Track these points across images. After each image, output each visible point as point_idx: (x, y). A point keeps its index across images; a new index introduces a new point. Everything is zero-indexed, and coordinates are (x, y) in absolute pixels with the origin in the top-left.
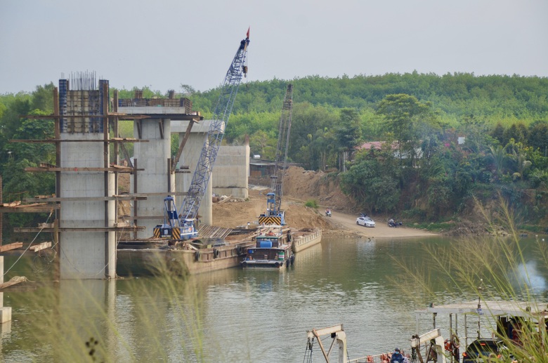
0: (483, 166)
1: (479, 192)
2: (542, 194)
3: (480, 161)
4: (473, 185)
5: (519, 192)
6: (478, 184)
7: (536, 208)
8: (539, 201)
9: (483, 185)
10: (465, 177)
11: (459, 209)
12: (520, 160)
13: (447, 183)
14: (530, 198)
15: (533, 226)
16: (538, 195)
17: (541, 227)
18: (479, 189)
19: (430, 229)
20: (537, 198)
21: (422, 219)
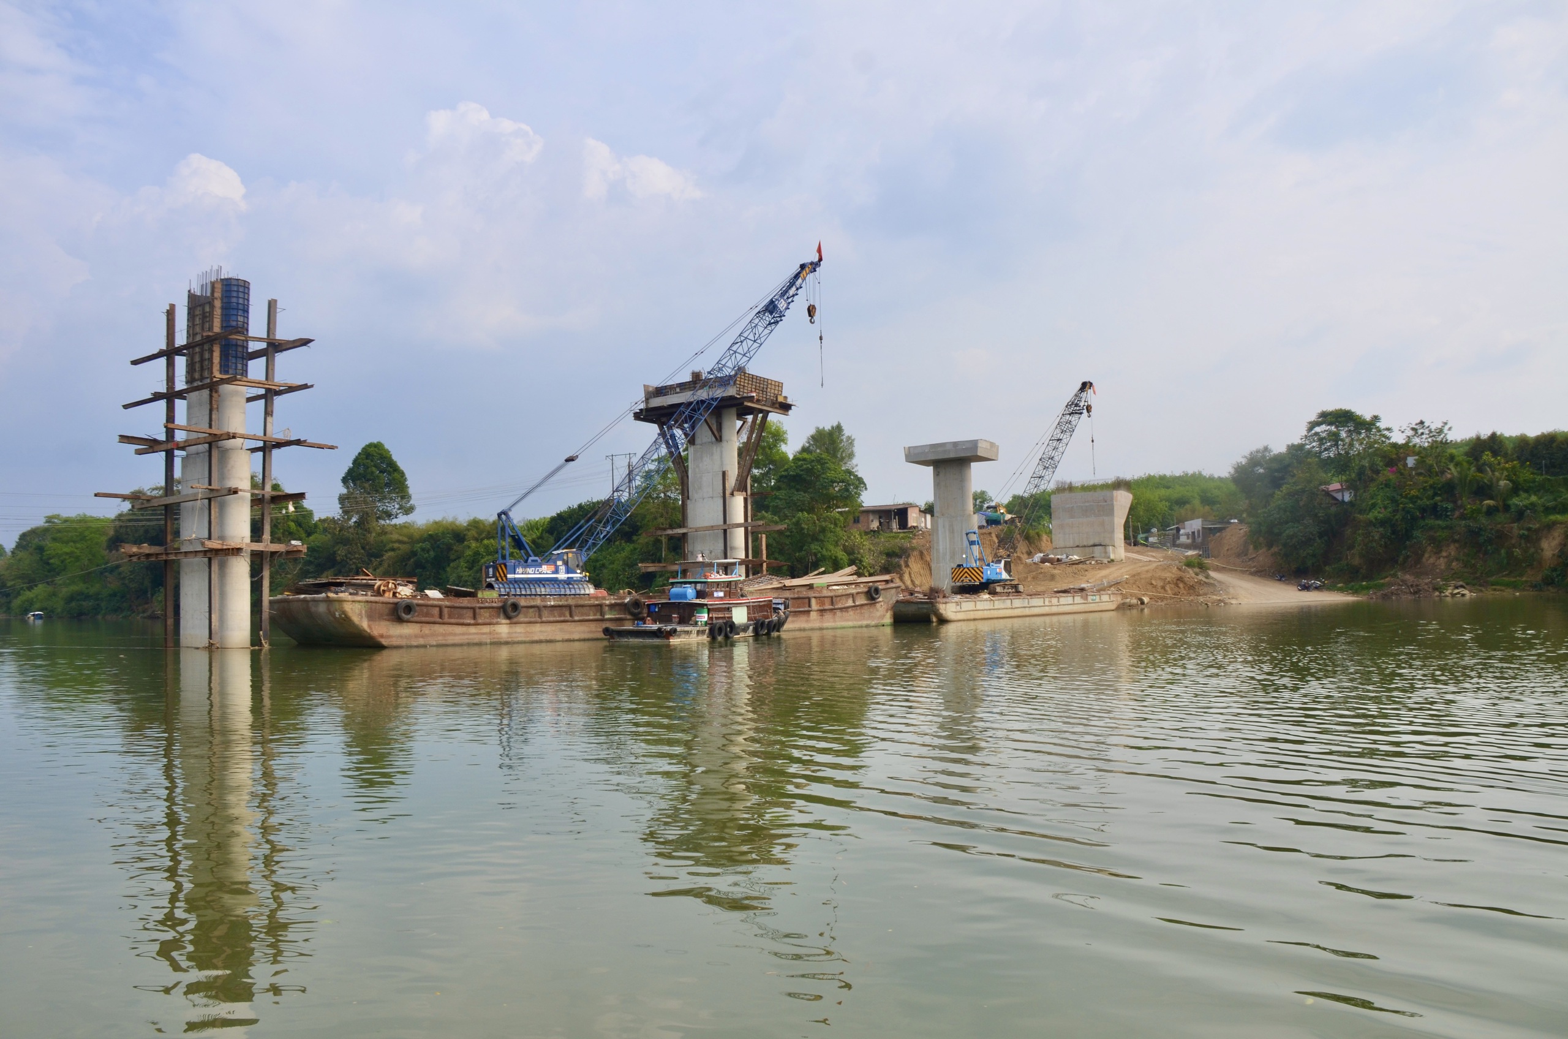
0: (1440, 495)
1: (1431, 533)
2: (1529, 529)
3: (1435, 488)
4: (1422, 523)
5: (1491, 529)
6: (1431, 522)
7: (1517, 552)
8: (1523, 541)
9: (1440, 522)
10: (1408, 512)
11: (1401, 559)
12: (1494, 480)
13: (1383, 523)
14: (1512, 538)
15: (1513, 580)
16: (1522, 532)
17: (1526, 582)
18: (1431, 528)
19: (1355, 592)
20: (1521, 537)
21: (1348, 578)
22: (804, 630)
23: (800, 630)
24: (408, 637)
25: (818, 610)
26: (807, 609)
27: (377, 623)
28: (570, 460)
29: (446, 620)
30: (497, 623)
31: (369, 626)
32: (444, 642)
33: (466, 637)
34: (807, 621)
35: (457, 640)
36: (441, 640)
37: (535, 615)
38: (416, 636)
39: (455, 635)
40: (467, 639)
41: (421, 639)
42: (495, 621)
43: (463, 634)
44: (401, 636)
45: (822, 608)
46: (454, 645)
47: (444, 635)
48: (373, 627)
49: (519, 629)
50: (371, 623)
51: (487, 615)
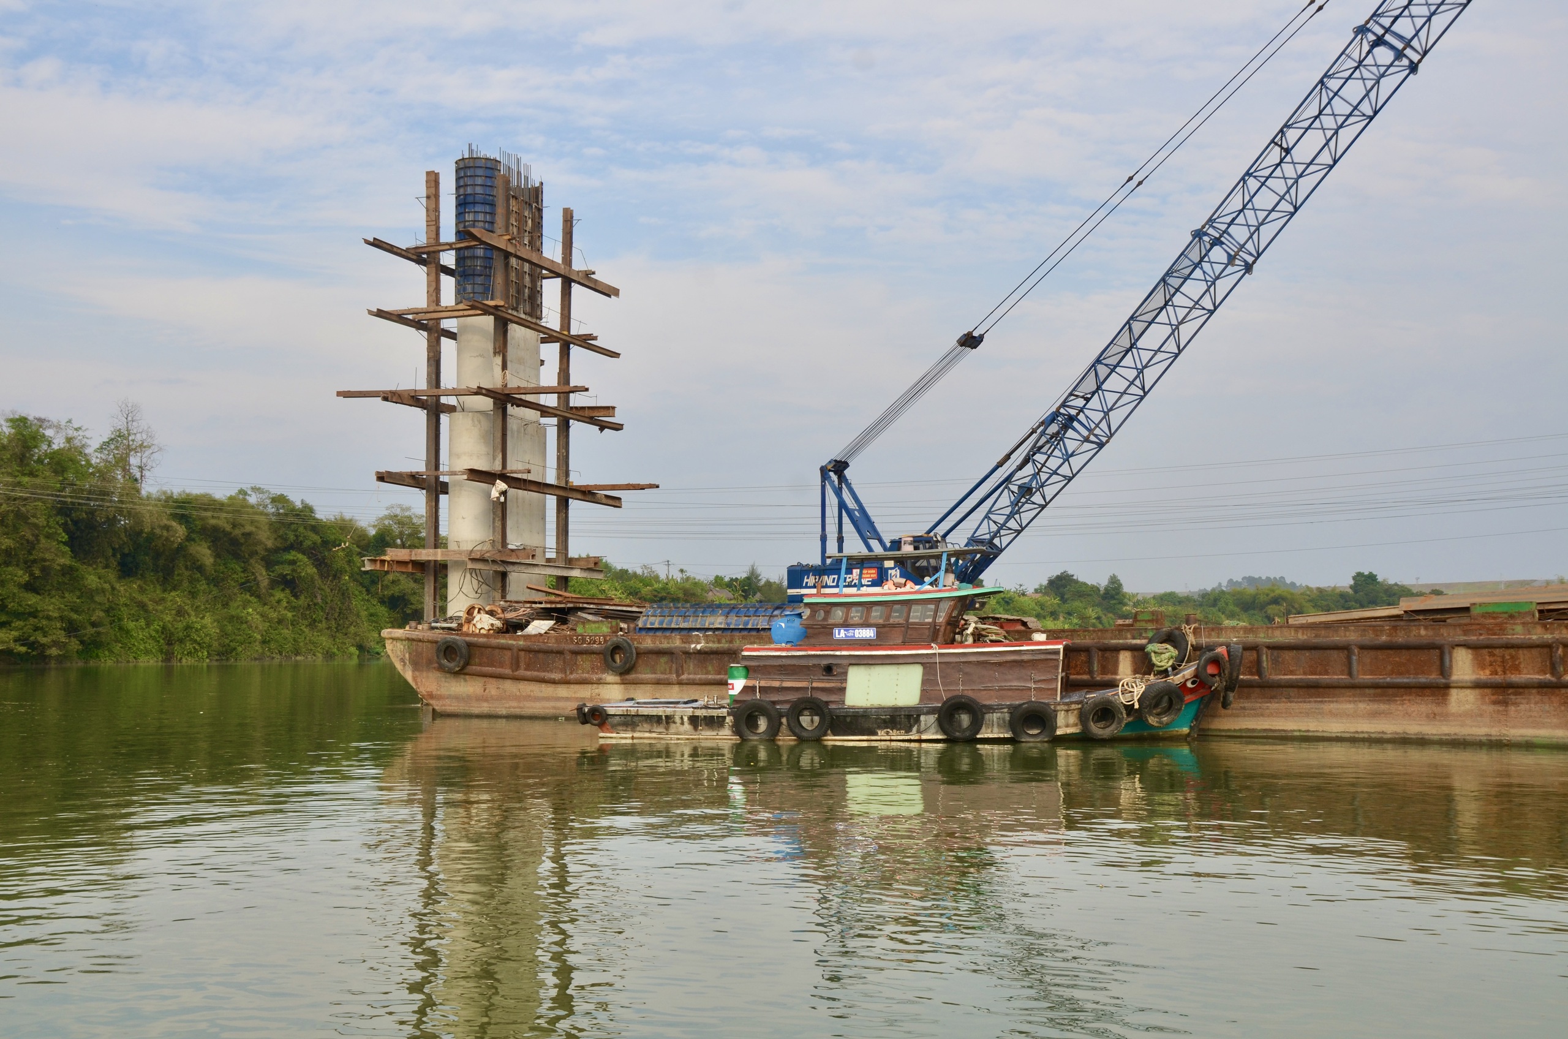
22: (1422, 742)
23: (1403, 741)
24: (468, 699)
25: (1477, 685)
26: (1434, 677)
27: (425, 674)
28: (970, 341)
29: (522, 672)
30: (599, 682)
31: (414, 679)
32: (518, 711)
33: (552, 704)
34: (1433, 717)
35: (536, 708)
36: (512, 707)
37: (671, 668)
38: (480, 699)
39: (537, 699)
40: (554, 708)
41: (485, 704)
42: (595, 677)
43: (547, 699)
44: (457, 698)
45: (1498, 678)
46: (532, 718)
47: (518, 698)
48: (419, 680)
49: (643, 695)
50: (417, 673)
51: (587, 665)
